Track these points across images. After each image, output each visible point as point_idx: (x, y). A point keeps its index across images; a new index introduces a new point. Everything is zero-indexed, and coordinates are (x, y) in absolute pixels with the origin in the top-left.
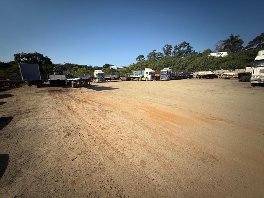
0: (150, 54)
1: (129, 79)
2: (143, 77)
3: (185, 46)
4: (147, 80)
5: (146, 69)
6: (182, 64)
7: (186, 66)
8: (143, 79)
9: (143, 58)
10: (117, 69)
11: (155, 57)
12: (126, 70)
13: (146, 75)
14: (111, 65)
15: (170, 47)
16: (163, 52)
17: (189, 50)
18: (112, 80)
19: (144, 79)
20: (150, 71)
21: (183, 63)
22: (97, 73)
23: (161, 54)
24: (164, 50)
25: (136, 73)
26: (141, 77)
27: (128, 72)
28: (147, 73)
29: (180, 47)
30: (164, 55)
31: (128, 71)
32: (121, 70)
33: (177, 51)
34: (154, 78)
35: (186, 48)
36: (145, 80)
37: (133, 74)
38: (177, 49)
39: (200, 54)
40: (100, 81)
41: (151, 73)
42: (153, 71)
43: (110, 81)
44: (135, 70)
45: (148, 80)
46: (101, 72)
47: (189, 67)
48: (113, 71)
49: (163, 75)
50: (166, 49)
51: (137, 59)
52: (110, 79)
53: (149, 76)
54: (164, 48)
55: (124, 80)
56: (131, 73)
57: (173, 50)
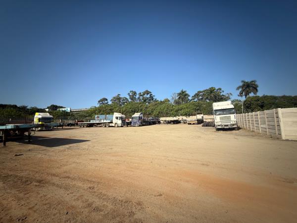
0: (114, 98)
1: (91, 125)
2: (112, 122)
3: (148, 94)
4: (116, 125)
6: (148, 110)
8: (111, 125)
9: (106, 102)
10: (71, 111)
11: (120, 101)
12: (85, 114)
13: (115, 121)
14: (62, 107)
15: (135, 93)
16: (128, 97)
17: (152, 98)
19: (113, 125)
20: (120, 116)
22: (40, 117)
23: (126, 99)
24: (130, 96)
25: (98, 117)
26: (109, 123)
27: (87, 117)
28: (117, 118)
29: (144, 95)
30: (130, 100)
31: (87, 115)
33: (141, 98)
34: (126, 124)
35: (148, 96)
36: (115, 127)
37: (94, 119)
38: (141, 95)
39: (161, 102)
41: (121, 118)
42: (124, 116)
44: (97, 114)
45: (118, 127)
46: (48, 115)
48: (66, 115)
49: (135, 120)
50: (131, 94)
51: (99, 102)
53: (119, 122)
54: (129, 94)
55: (84, 127)
56: (91, 117)
57: (137, 96)
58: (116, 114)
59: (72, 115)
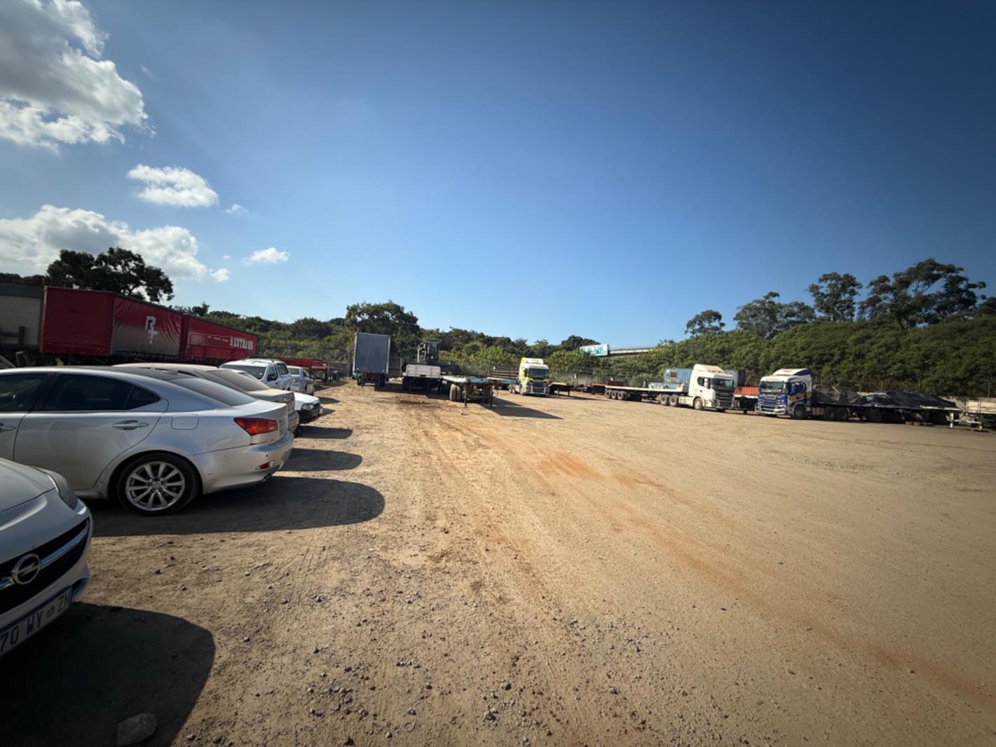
0: (748, 308)
1: (634, 397)
2: (685, 394)
3: (931, 279)
4: (698, 405)
5: (698, 367)
6: (900, 355)
7: (925, 367)
8: (682, 400)
9: (716, 324)
10: (609, 355)
11: (774, 320)
12: (639, 364)
13: (694, 389)
14: (591, 342)
15: (848, 283)
16: (810, 301)
17: (961, 295)
18: (572, 393)
19: (689, 401)
20: (712, 376)
21: (911, 355)
22: (527, 366)
23: (803, 308)
24: (819, 295)
25: (673, 375)
26: (679, 394)
27: (643, 371)
28: (701, 381)
29: (905, 283)
30: (819, 314)
31: (645, 366)
32: (618, 362)
33: (888, 299)
35: (938, 287)
36: (693, 408)
37: (662, 381)
38: (887, 289)
40: (532, 392)
41: (717, 383)
42: (729, 376)
43: (566, 393)
45: (703, 409)
46: (539, 363)
47: (940, 370)
48: (590, 364)
49: (770, 394)
50: (824, 289)
51: (690, 324)
52: (568, 388)
53: (708, 395)
54: (814, 289)
55: (617, 399)
56: (656, 373)
57: (863, 295)
58: (700, 370)
59: (604, 364)
